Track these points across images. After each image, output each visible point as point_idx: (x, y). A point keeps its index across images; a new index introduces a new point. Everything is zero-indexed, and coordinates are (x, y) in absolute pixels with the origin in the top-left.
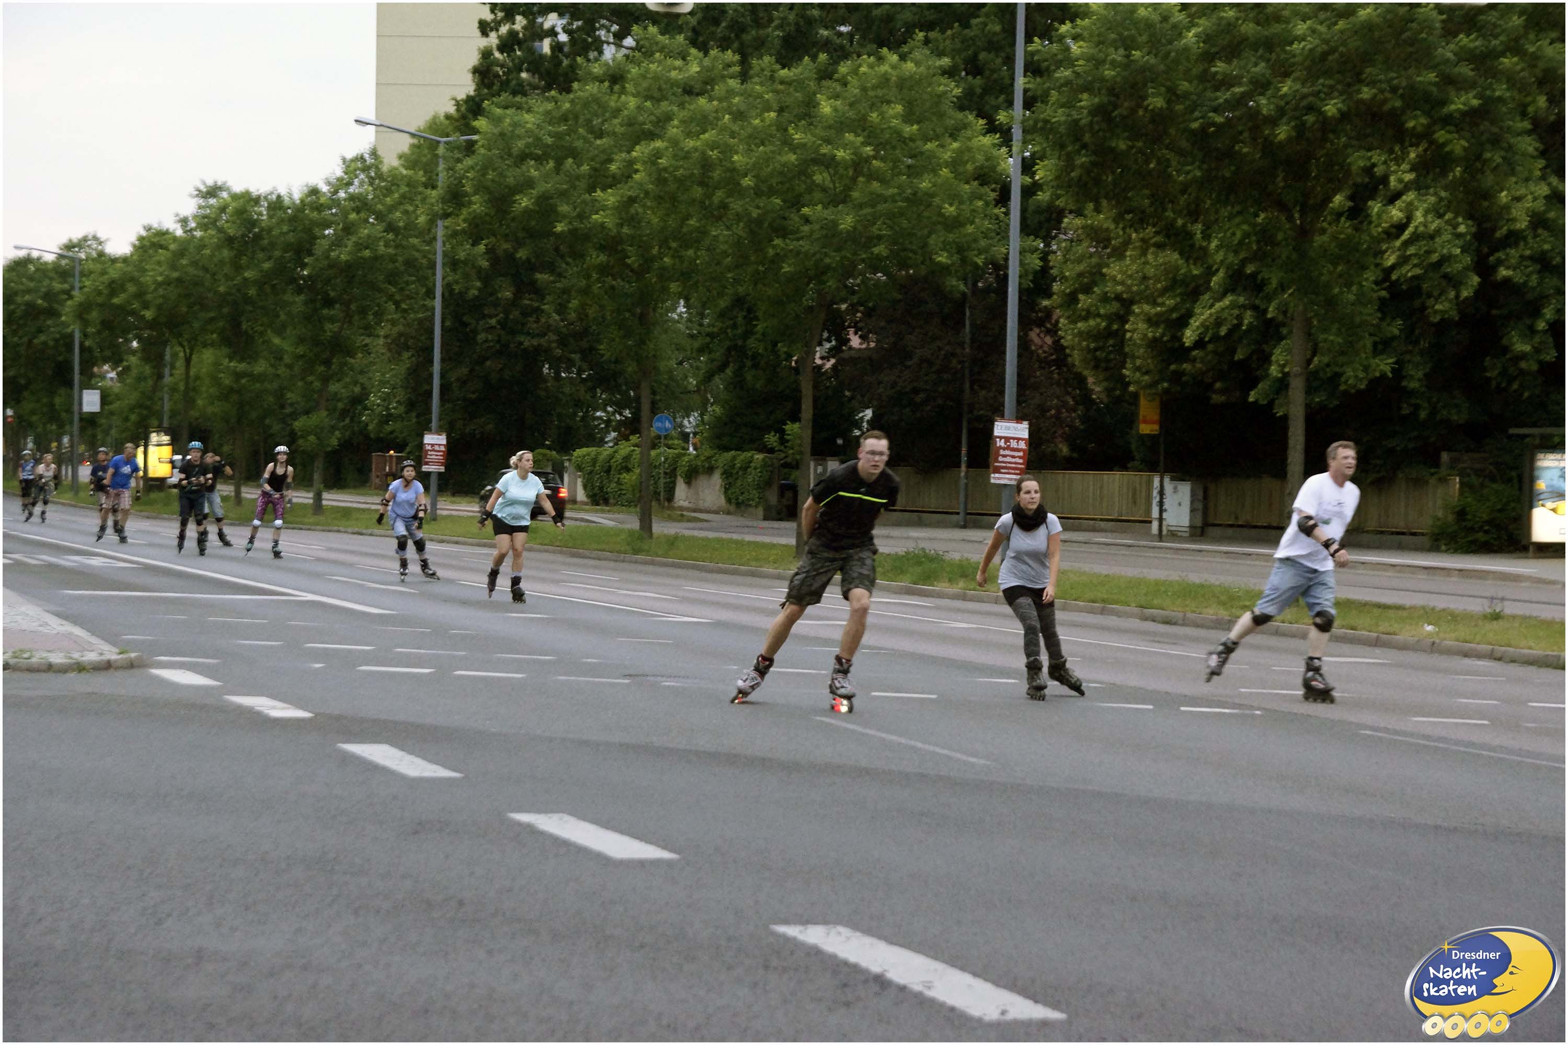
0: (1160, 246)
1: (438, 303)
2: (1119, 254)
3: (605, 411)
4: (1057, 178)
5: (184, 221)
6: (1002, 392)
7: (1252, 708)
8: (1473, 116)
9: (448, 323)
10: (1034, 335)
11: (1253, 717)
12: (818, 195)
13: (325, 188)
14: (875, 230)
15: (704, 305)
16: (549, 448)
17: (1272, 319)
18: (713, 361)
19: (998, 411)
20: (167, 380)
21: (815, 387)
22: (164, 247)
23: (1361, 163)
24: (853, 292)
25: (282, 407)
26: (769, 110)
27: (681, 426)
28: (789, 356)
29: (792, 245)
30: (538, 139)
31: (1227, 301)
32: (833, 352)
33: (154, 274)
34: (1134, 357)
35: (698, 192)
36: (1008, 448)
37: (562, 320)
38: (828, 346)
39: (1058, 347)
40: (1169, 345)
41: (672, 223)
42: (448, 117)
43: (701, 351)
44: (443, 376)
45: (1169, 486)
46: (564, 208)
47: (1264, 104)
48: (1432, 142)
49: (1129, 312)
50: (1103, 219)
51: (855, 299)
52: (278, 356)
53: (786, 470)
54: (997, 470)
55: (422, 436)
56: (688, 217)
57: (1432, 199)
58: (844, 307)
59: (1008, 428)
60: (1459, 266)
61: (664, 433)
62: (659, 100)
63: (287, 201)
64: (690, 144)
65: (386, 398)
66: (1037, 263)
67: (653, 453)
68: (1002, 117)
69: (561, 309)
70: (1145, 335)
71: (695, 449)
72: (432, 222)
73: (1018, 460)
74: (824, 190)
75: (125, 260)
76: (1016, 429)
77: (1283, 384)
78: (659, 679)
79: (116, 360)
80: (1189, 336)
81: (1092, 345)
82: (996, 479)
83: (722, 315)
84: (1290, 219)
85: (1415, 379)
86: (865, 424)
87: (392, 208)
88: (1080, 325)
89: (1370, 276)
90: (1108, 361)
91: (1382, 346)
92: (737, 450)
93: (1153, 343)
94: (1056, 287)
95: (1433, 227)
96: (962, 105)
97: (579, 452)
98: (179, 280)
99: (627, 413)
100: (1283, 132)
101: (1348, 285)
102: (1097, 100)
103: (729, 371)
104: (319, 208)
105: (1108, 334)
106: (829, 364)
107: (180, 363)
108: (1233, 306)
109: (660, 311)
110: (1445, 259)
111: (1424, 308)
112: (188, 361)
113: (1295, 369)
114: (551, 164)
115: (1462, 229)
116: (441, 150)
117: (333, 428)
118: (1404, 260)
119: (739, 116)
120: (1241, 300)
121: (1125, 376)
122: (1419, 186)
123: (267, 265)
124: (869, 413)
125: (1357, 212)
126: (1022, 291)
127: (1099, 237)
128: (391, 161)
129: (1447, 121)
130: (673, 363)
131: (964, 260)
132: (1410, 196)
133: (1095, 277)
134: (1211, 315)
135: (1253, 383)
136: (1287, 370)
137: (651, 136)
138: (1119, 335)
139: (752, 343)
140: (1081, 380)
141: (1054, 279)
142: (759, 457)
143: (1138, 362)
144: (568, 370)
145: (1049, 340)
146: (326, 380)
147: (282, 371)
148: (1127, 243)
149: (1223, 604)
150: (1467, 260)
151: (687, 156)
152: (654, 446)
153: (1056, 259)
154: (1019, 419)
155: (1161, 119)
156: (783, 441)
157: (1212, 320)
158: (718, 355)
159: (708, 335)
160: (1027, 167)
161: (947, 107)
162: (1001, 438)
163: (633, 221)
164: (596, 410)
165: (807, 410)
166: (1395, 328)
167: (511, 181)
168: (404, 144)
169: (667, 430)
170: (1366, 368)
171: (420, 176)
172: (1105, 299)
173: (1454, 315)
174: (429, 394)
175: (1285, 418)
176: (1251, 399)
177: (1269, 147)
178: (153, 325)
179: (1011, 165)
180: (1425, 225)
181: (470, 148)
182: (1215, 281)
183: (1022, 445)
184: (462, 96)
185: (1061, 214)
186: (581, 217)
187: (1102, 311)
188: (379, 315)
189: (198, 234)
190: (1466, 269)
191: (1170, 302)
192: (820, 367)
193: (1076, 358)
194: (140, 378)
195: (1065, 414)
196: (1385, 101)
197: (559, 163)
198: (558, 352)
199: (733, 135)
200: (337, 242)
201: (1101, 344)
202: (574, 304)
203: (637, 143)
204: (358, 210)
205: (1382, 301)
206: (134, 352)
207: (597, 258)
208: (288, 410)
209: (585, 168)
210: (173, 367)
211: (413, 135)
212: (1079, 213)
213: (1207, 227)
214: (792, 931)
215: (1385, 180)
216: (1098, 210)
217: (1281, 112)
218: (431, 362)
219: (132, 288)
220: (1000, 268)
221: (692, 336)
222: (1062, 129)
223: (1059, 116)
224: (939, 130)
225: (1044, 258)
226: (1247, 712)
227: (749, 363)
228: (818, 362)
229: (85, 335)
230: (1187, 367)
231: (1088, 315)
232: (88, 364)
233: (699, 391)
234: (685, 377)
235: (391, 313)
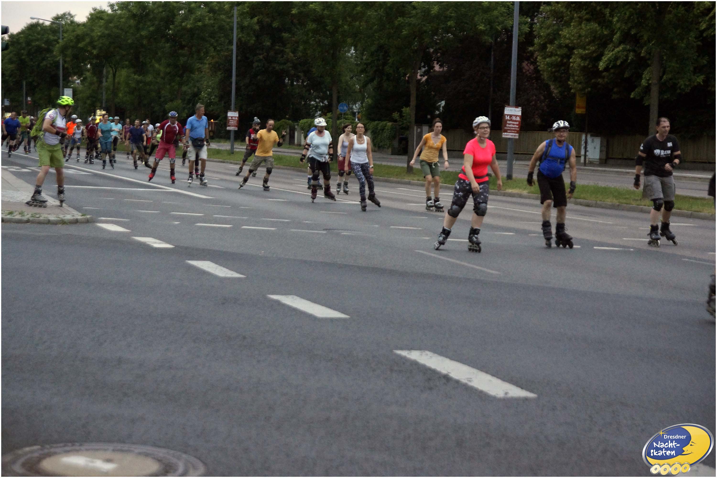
0: (588, 20)
1: (234, 47)
2: (568, 24)
3: (315, 101)
5: (112, 6)
6: (508, 93)
7: (629, 247)
9: (239, 58)
10: (524, 64)
11: (630, 252)
14: (448, 13)
15: (364, 50)
16: (289, 119)
17: (643, 57)
18: (368, 76)
19: (506, 102)
20: (104, 84)
21: (418, 90)
22: (101, 18)
24: (437, 44)
25: (160, 98)
27: (352, 108)
28: (405, 75)
29: (407, 20)
31: (621, 48)
32: (425, 73)
33: (98, 32)
34: (573, 76)
36: (511, 120)
37: (295, 56)
38: (423, 70)
39: (537, 71)
40: (591, 70)
41: (348, 9)
43: (362, 71)
44: (236, 84)
45: (589, 139)
49: (572, 53)
50: (560, 7)
51: (438, 47)
52: (158, 73)
53: (402, 131)
54: (506, 131)
55: (227, 113)
58: (432, 50)
59: (511, 110)
61: (343, 113)
65: (209, 94)
66: (527, 29)
67: (338, 122)
69: (294, 51)
70: (580, 65)
71: (358, 120)
72: (232, 7)
73: (516, 126)
75: (84, 24)
76: (515, 111)
77: (648, 89)
78: (340, 231)
79: (80, 74)
80: (602, 65)
81: (554, 70)
82: (505, 135)
83: (372, 54)
84: (654, 6)
86: (441, 108)
88: (547, 59)
89: (693, 34)
90: (561, 77)
91: (698, 70)
92: (379, 121)
93: (584, 69)
94: (536, 41)
97: (302, 121)
98: (109, 35)
99: (326, 102)
101: (682, 39)
103: (375, 82)
105: (562, 64)
106: (424, 79)
107: (111, 76)
108: (624, 50)
109: (342, 52)
112: (114, 75)
113: (654, 81)
117: (184, 109)
120: (628, 47)
121: (569, 85)
123: (152, 28)
124: (443, 103)
126: (519, 43)
127: (558, 16)
130: (348, 78)
131: (492, 28)
133: (555, 36)
134: (613, 54)
135: (633, 90)
136: (650, 82)
138: (567, 65)
139: (387, 69)
140: (547, 87)
141: (535, 37)
142: (389, 124)
143: (576, 78)
144: (298, 81)
145: (532, 67)
146: (181, 84)
147: (159, 80)
148: (572, 18)
149: (615, 197)
152: (339, 118)
153: (536, 27)
154: (517, 106)
156: (401, 116)
157: (613, 57)
158: (370, 73)
159: (366, 64)
162: (508, 115)
163: (329, 8)
164: (310, 101)
165: (413, 102)
166: (704, 61)
169: (345, 111)
170: (690, 81)
172: (560, 47)
174: (230, 91)
175: (649, 106)
176: (631, 97)
178: (97, 57)
182: (615, 37)
183: (518, 119)
185: (539, 4)
186: (304, 5)
187: (559, 53)
188: (207, 53)
189: (119, 12)
191: (592, 48)
192: (420, 80)
193: (545, 76)
194: (91, 84)
195: (539, 105)
198: (293, 72)
200: (186, 17)
201: (557, 69)
202: (301, 48)
205: (698, 47)
206: (88, 70)
207: (312, 26)
208: (162, 99)
210: (107, 78)
214: (404, 353)
218: (231, 76)
219: (87, 39)
220: (509, 31)
221: (357, 65)
225: (531, 26)
226: (626, 249)
227: (385, 78)
228: (419, 77)
229: (65, 62)
230: (600, 80)
231: (551, 55)
232: (67, 76)
233: (360, 91)
234: (354, 85)
235: (212, 52)
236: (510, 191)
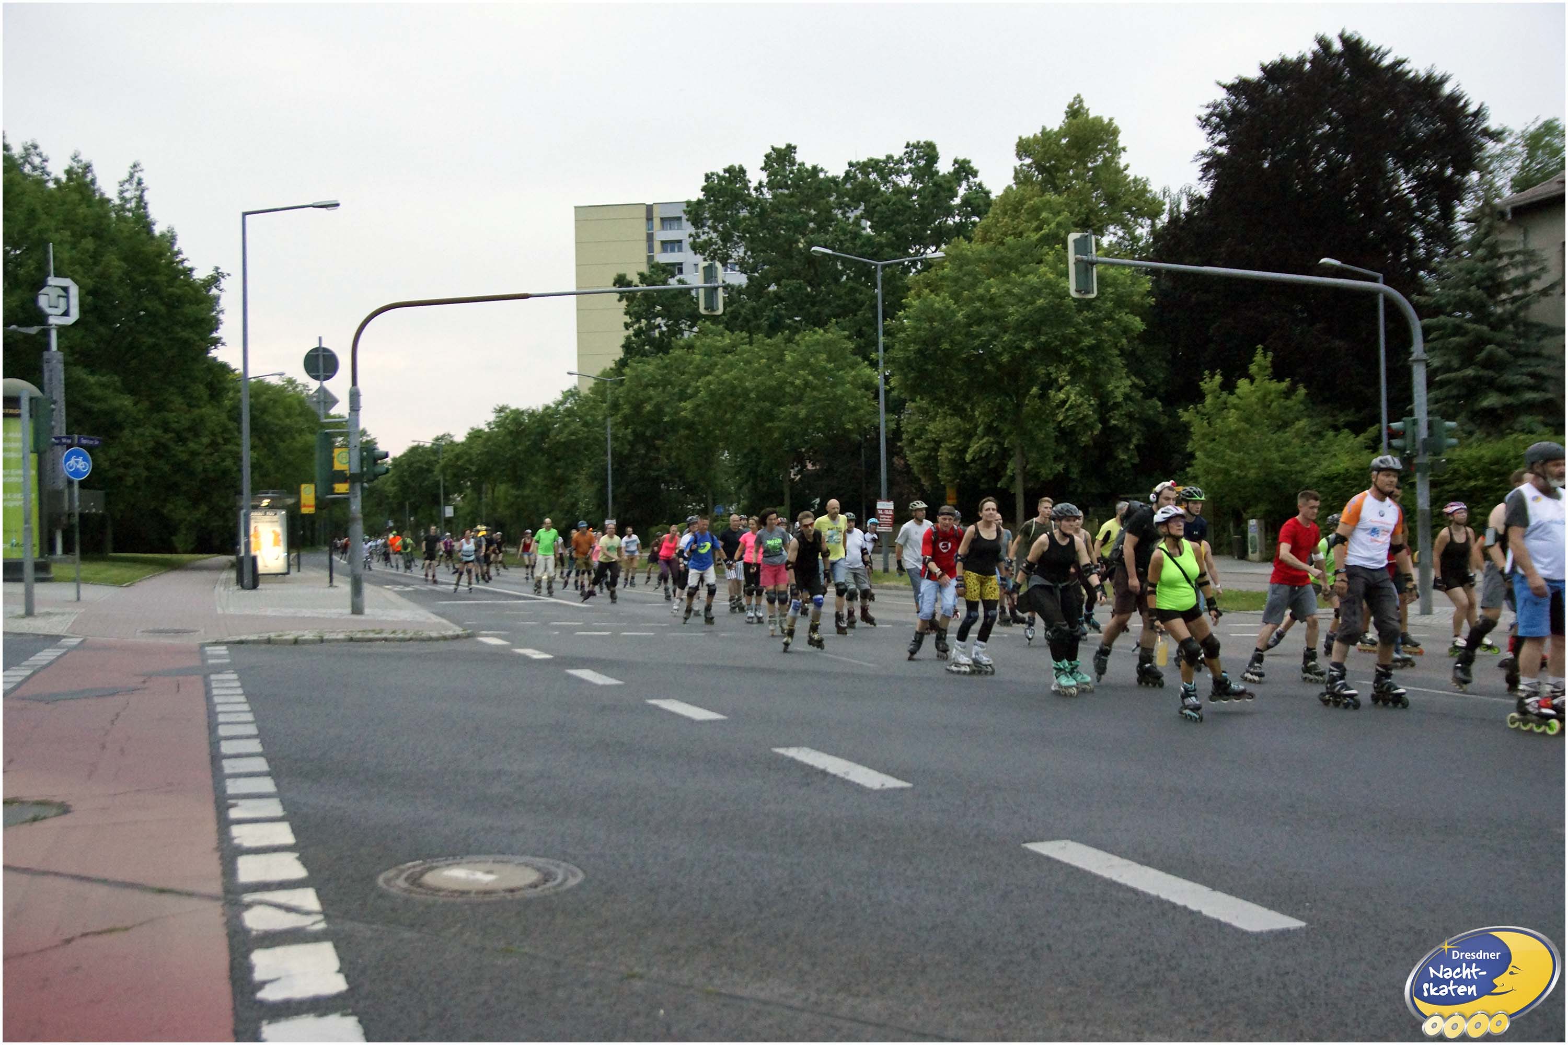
0: (952, 415)
1: (609, 456)
2: (933, 419)
3: (691, 505)
4: (900, 385)
5: (489, 424)
6: (880, 487)
8: (1092, 349)
9: (614, 467)
10: (894, 460)
12: (787, 399)
13: (553, 406)
14: (816, 415)
15: (736, 453)
16: (666, 524)
17: (1006, 448)
18: (742, 478)
19: (878, 497)
20: (484, 500)
21: (792, 488)
22: (479, 437)
23: (1044, 371)
24: (808, 443)
26: (762, 358)
27: (728, 510)
28: (778, 475)
29: (777, 424)
30: (654, 377)
31: (985, 440)
32: (799, 472)
33: (477, 449)
34: (942, 468)
35: (730, 400)
37: (669, 463)
38: (796, 469)
39: (907, 465)
40: (958, 462)
41: (719, 414)
42: (611, 369)
43: (738, 473)
44: (613, 492)
46: (667, 409)
47: (997, 346)
48: (1076, 362)
49: (939, 447)
50: (924, 403)
51: (809, 446)
52: (535, 486)
55: (604, 521)
56: (726, 412)
57: (1078, 389)
58: (803, 450)
59: (883, 505)
60: (1092, 420)
61: (719, 515)
62: (710, 356)
63: (537, 413)
64: (725, 377)
65: (587, 504)
66: (893, 426)
67: (715, 524)
68: (873, 356)
69: (668, 457)
70: (947, 458)
72: (605, 418)
73: (889, 520)
74: (791, 395)
75: (463, 444)
76: (888, 505)
77: (1012, 479)
79: (460, 492)
80: (968, 457)
81: (923, 463)
83: (745, 456)
84: (1011, 400)
85: (1075, 473)
87: (586, 414)
88: (917, 454)
89: (1051, 426)
90: (930, 470)
91: (1057, 458)
93: (953, 462)
94: (904, 436)
95: (1079, 401)
96: (855, 352)
98: (487, 452)
99: (702, 505)
100: (1005, 358)
101: (1041, 430)
102: (917, 347)
103: (750, 483)
104: (551, 416)
105: (930, 458)
106: (797, 478)
107: (490, 492)
108: (988, 442)
109: (716, 456)
110: (1086, 416)
111: (1077, 439)
112: (493, 491)
113: (1018, 471)
114: (661, 389)
115: (1092, 402)
116: (608, 385)
117: (563, 519)
118: (1066, 418)
119: (748, 362)
120: (992, 439)
121: (939, 478)
122: (1072, 383)
123: (528, 443)
124: (818, 500)
125: (1043, 396)
126: (887, 440)
127: (923, 411)
128: (585, 391)
129: (1081, 351)
130: (723, 481)
131: (859, 425)
132: (1068, 387)
133: (922, 431)
134: (978, 447)
135: (998, 478)
137: (708, 373)
138: (935, 458)
139: (760, 469)
140: (918, 480)
141: (903, 432)
143: (945, 471)
144: (673, 487)
145: (902, 462)
147: (537, 493)
148: (937, 413)
150: (1096, 417)
151: (723, 383)
152: (715, 521)
153: (902, 423)
154: (889, 500)
155: (948, 355)
157: (978, 449)
158: (744, 474)
159: (739, 466)
160: (887, 379)
161: (848, 354)
163: (700, 415)
164: (687, 505)
166: (1063, 450)
167: (641, 397)
168: (591, 383)
170: (1051, 469)
171: (599, 398)
172: (927, 441)
173: (1091, 443)
174: (607, 500)
175: (1014, 494)
176: (999, 486)
177: (999, 366)
178: (476, 474)
179: (879, 380)
180: (1075, 401)
181: (621, 383)
182: (980, 430)
183: (891, 513)
184: (617, 359)
185: (905, 401)
186: (676, 413)
187: (926, 447)
188: (582, 465)
189: (496, 430)
190: (1095, 421)
191: (958, 442)
192: (793, 479)
193: (915, 470)
194: (472, 500)
196: (1052, 342)
197: (665, 387)
198: (668, 478)
199: (746, 372)
200: (560, 431)
201: (927, 463)
202: (674, 454)
203: (700, 378)
204: (569, 416)
205: (1056, 436)
206: (467, 488)
207: (683, 432)
209: (677, 390)
210: (486, 494)
211: (595, 378)
212: (913, 401)
213: (973, 405)
215: (1056, 380)
216: (922, 399)
217: (1004, 349)
218: (606, 486)
219: (466, 458)
220: (877, 428)
221: (732, 467)
222: (902, 361)
223: (901, 355)
224: (844, 364)
225: (898, 424)
227: (759, 479)
228: (792, 477)
229: (446, 481)
230: (968, 472)
231: (920, 448)
232: (447, 495)
233: (736, 493)
234: (729, 487)
235: (587, 463)
236: (886, 583)
